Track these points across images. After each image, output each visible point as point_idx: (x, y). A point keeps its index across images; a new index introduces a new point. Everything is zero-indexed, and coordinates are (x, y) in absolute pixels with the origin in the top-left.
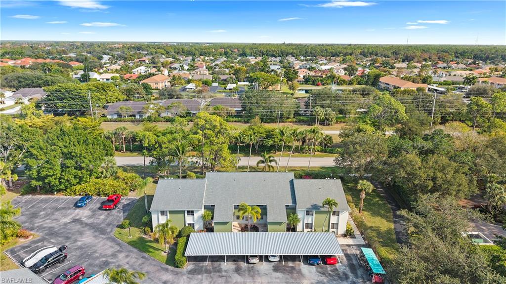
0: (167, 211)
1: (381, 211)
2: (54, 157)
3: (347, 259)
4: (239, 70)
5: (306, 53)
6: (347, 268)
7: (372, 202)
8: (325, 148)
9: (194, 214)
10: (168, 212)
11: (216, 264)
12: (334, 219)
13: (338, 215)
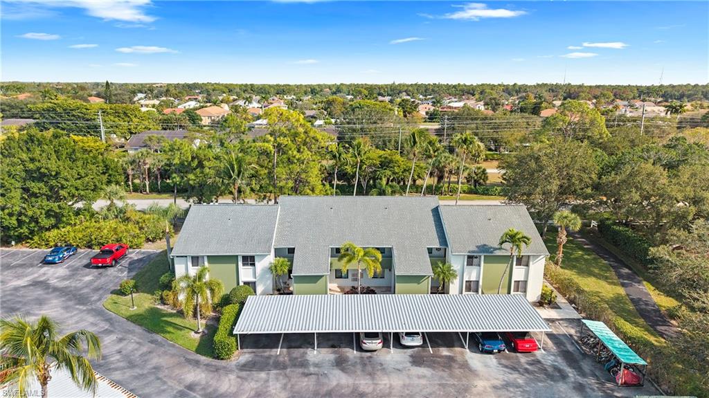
0: (203, 257)
1: (592, 269)
2: (9, 176)
3: (556, 344)
4: (333, 101)
5: (426, 92)
6: (559, 358)
7: (572, 256)
8: (475, 186)
9: (256, 263)
10: (206, 259)
11: (297, 353)
12: (518, 273)
13: (527, 265)
